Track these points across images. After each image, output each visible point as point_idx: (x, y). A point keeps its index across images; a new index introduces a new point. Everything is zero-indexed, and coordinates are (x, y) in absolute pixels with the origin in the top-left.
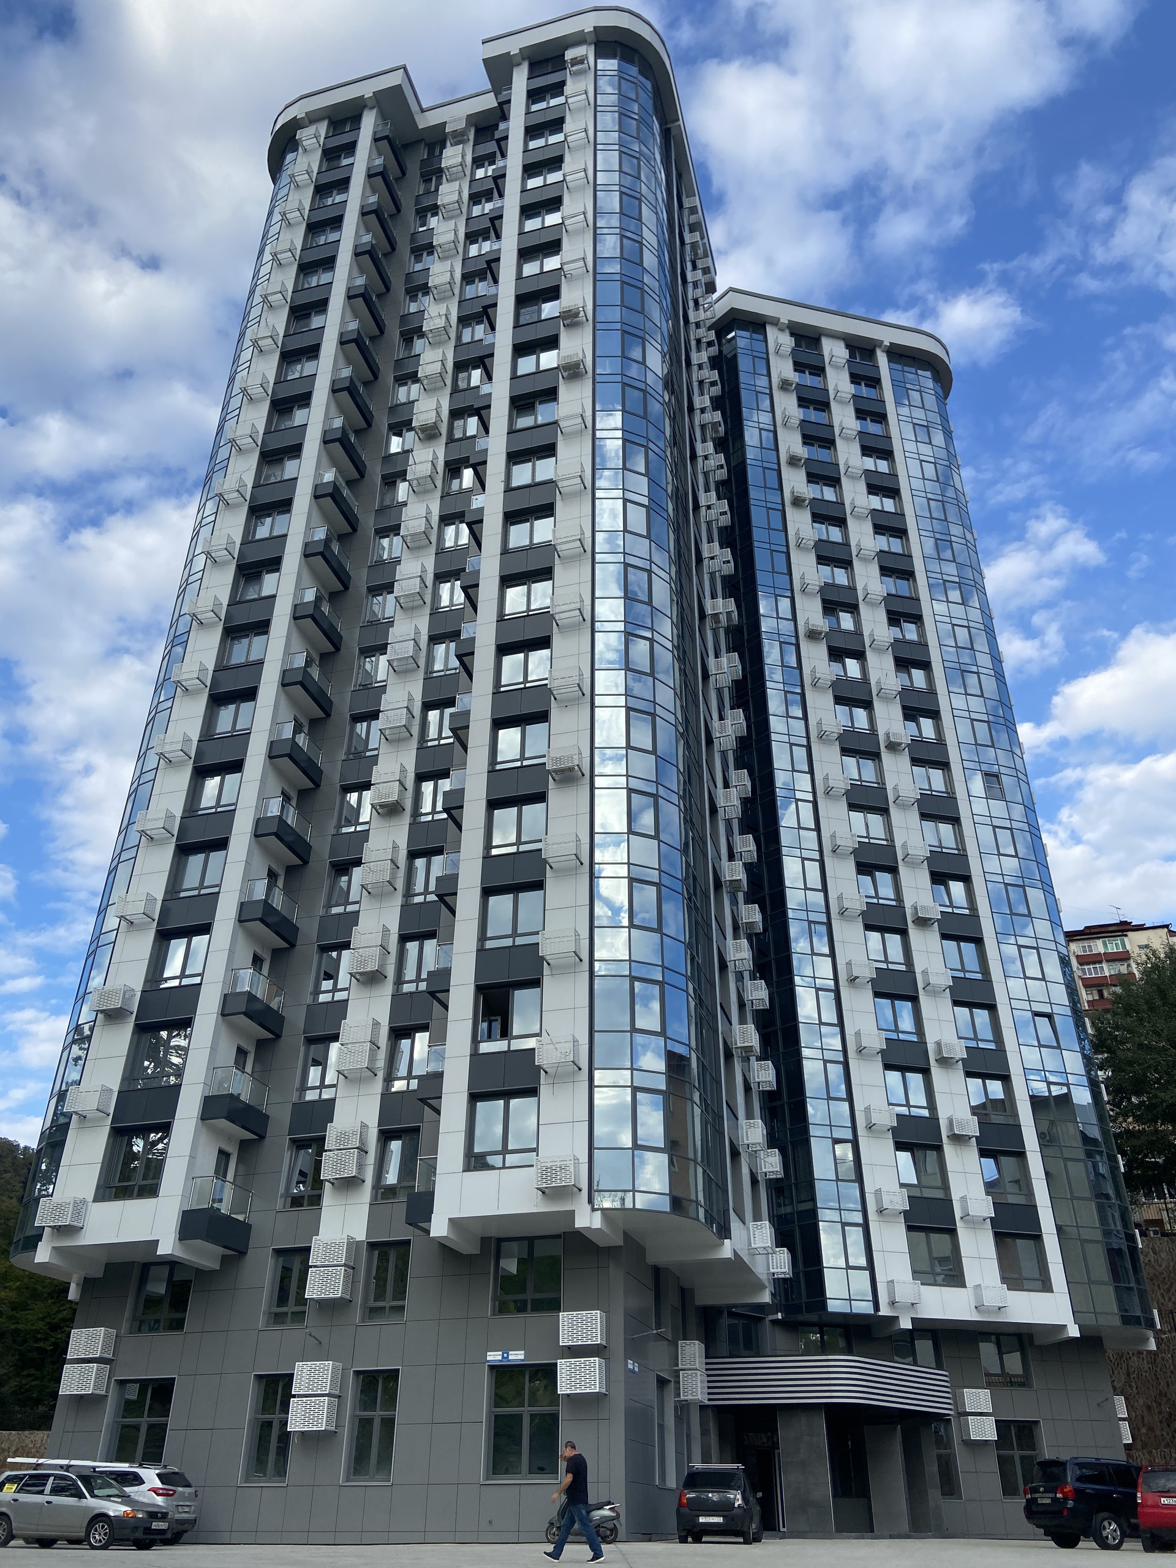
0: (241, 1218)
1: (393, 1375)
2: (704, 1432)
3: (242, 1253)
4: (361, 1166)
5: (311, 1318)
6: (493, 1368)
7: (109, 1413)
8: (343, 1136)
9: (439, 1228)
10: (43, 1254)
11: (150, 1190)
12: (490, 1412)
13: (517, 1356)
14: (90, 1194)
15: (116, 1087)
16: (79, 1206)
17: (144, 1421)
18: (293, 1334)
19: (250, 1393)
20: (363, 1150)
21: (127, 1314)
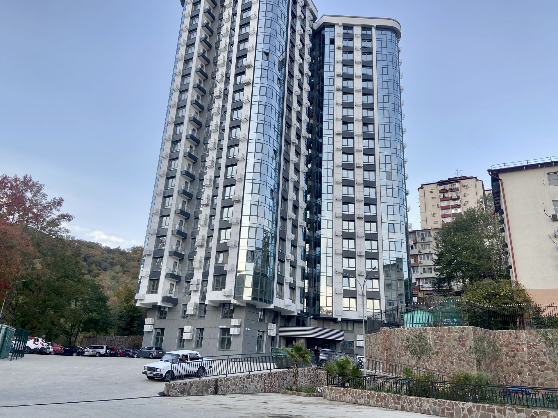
0: (176, 297)
1: (203, 329)
2: (280, 342)
3: (177, 304)
4: (198, 288)
5: (189, 317)
6: (221, 329)
7: (154, 334)
8: (194, 282)
9: (207, 302)
10: (138, 304)
11: (156, 292)
12: (220, 337)
13: (225, 327)
14: (145, 293)
15: (150, 271)
16: (143, 295)
17: (160, 336)
18: (185, 320)
19: (178, 332)
20: (198, 284)
21: (156, 315)
